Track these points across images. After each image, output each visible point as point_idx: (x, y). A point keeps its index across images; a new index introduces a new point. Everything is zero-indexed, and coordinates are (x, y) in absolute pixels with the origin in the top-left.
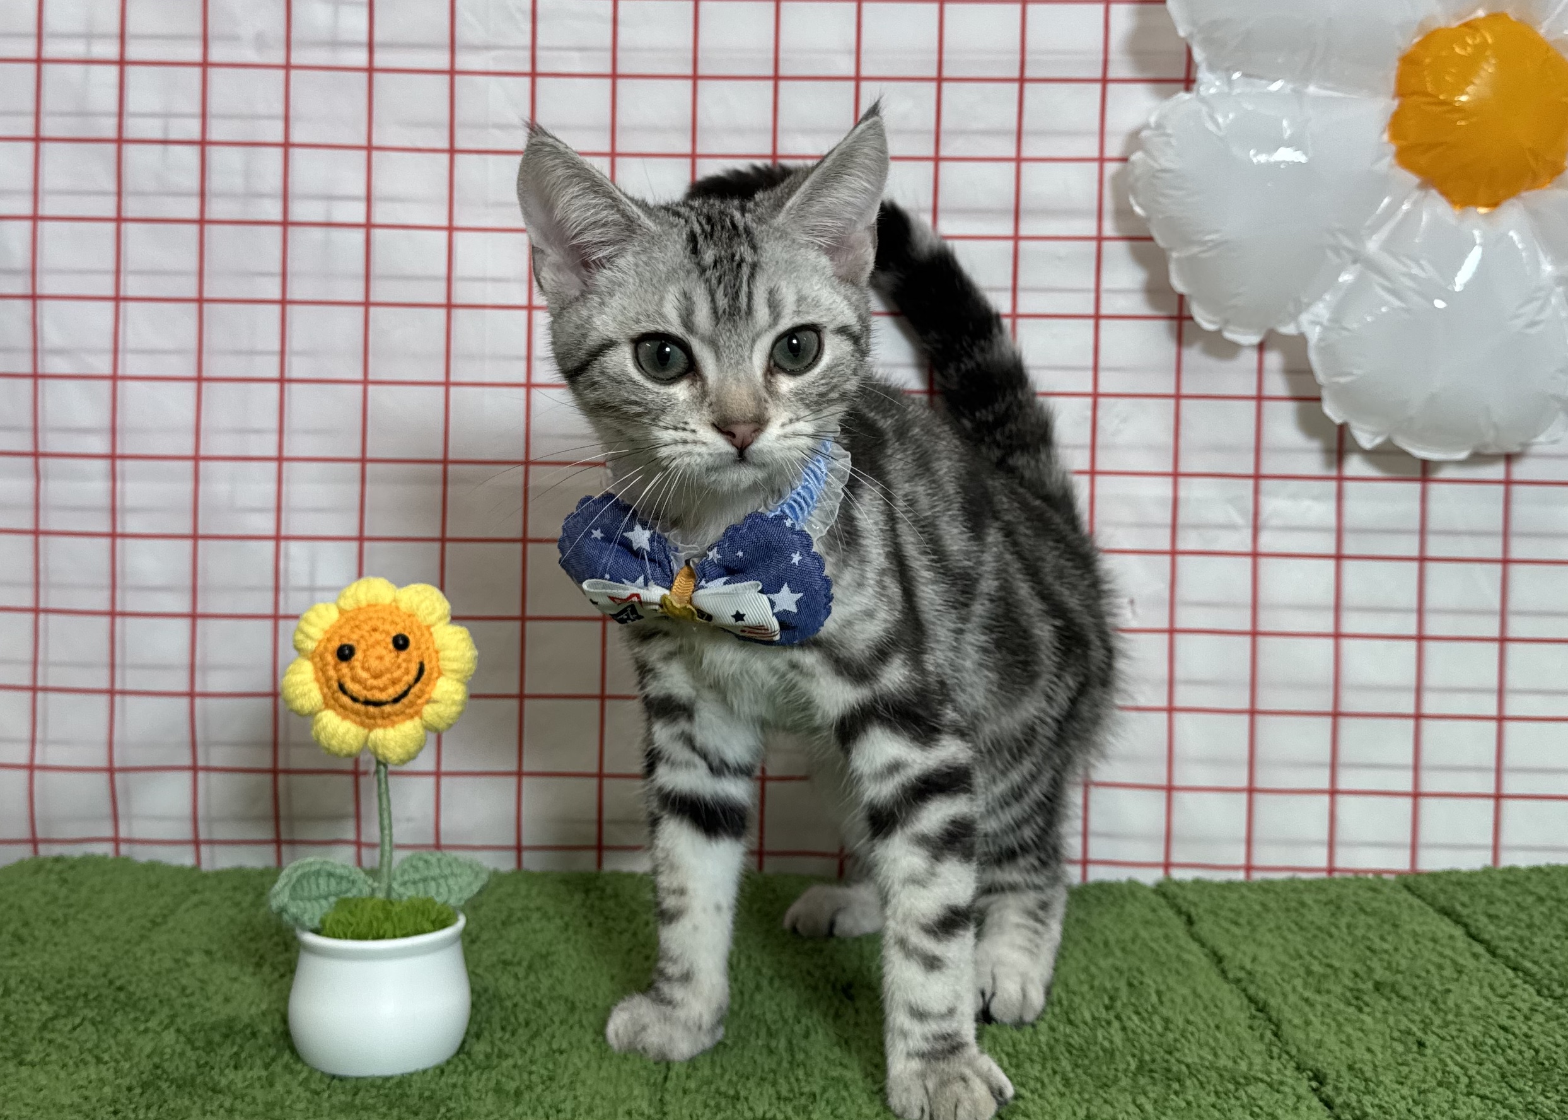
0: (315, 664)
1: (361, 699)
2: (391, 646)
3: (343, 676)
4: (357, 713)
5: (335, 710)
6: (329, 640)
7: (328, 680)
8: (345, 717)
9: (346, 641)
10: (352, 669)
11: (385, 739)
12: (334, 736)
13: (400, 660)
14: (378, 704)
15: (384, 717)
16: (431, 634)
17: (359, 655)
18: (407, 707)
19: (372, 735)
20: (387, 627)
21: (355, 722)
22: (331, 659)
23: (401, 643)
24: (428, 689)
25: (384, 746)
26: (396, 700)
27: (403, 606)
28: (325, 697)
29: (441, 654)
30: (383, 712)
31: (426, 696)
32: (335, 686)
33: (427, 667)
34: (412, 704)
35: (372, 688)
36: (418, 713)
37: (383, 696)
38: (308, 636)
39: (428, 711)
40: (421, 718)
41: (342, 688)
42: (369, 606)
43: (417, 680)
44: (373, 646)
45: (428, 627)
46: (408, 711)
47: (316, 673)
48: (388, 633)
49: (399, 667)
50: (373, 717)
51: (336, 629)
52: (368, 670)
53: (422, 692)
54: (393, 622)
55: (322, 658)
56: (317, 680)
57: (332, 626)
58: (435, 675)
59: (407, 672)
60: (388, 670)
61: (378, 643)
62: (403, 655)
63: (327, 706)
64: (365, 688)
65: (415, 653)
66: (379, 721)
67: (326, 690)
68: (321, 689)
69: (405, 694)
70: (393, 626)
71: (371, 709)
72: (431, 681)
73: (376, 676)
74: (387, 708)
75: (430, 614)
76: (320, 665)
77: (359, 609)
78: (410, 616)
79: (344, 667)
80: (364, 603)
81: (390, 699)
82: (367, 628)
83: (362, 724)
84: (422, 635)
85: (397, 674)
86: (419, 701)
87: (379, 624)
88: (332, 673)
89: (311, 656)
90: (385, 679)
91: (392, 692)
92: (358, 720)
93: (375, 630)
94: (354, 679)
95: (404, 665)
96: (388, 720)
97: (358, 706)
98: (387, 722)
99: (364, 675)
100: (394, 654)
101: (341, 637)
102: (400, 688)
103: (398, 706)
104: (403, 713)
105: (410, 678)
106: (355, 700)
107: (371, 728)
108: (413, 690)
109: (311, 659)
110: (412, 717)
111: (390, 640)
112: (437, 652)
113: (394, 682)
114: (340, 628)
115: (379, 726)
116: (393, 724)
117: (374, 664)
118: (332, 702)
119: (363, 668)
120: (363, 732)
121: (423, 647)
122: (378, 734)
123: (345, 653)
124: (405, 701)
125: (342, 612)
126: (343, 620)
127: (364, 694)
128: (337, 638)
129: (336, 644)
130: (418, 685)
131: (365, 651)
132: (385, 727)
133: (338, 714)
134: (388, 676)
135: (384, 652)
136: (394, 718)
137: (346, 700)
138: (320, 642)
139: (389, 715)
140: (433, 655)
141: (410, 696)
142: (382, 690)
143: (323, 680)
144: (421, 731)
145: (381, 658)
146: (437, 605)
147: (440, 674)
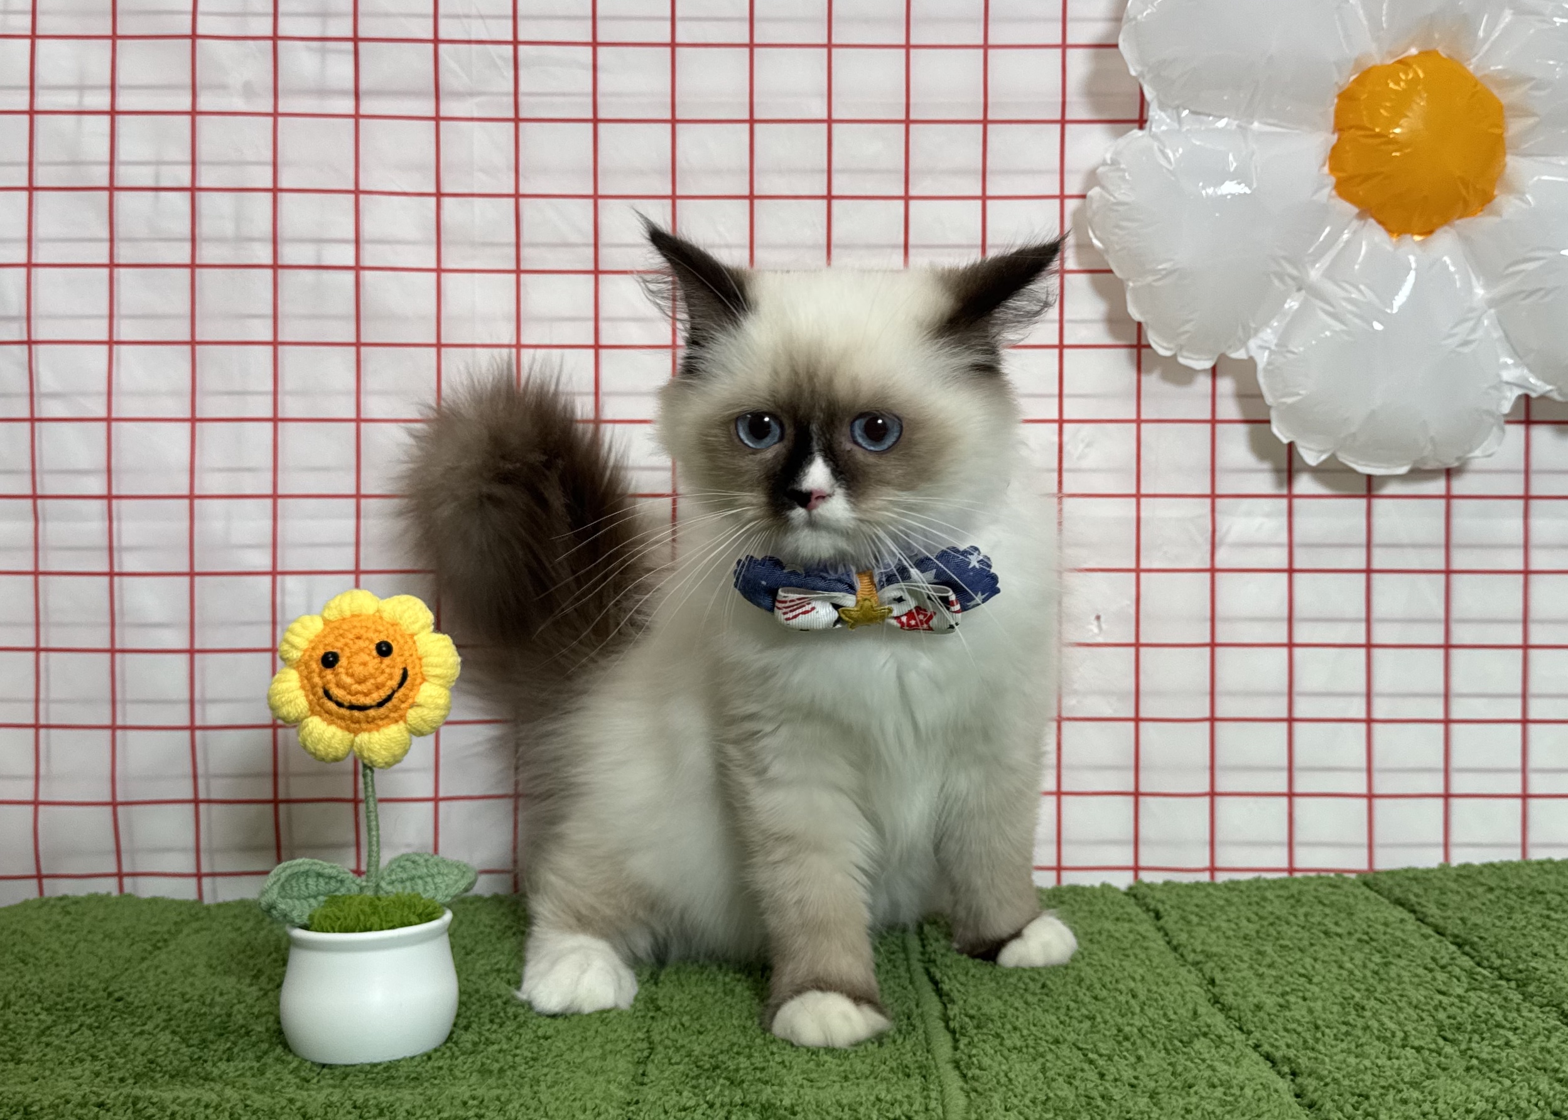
0: (300, 673)
1: (346, 704)
2: (375, 653)
3: (328, 682)
4: (342, 718)
5: (321, 716)
6: (313, 649)
7: (313, 686)
8: (331, 723)
9: (330, 649)
10: (337, 675)
11: (370, 742)
12: (319, 740)
13: (383, 666)
14: (362, 708)
15: (370, 721)
16: (414, 642)
17: (343, 661)
18: (391, 711)
19: (358, 739)
20: (371, 635)
21: (341, 727)
22: (315, 666)
23: (384, 650)
24: (412, 694)
25: (369, 749)
26: (380, 705)
27: (386, 615)
28: (310, 703)
29: (424, 660)
30: (367, 717)
31: (410, 701)
32: (321, 692)
33: (410, 673)
34: (396, 709)
35: (357, 693)
36: (403, 717)
37: (367, 701)
38: (293, 646)
39: (412, 715)
40: (405, 722)
41: (327, 694)
42: (353, 616)
43: (401, 685)
44: (356, 653)
45: (412, 636)
46: (392, 715)
47: (302, 681)
48: (371, 641)
49: (383, 672)
50: (358, 722)
51: (320, 638)
52: (352, 676)
53: (406, 696)
54: (376, 631)
55: (307, 665)
56: (303, 687)
57: (317, 636)
58: (419, 680)
59: (391, 677)
60: (372, 676)
61: (362, 650)
62: (387, 661)
63: (313, 712)
64: (350, 693)
65: (399, 660)
66: (364, 726)
67: (311, 697)
68: (307, 696)
69: (389, 698)
70: (377, 634)
71: (356, 713)
72: (414, 687)
73: (359, 682)
74: (372, 713)
75: (414, 623)
76: (305, 673)
77: (344, 619)
78: (393, 625)
79: (329, 674)
80: (348, 614)
81: (374, 703)
82: (351, 636)
83: (348, 729)
84: (406, 642)
85: (381, 679)
86: (403, 706)
87: (363, 632)
88: (317, 680)
89: (296, 665)
90: (369, 684)
91: (376, 697)
92: (343, 724)
93: (359, 638)
94: (339, 685)
95: (388, 670)
96: (373, 724)
97: (343, 711)
98: (372, 726)
99: (348, 680)
100: (377, 660)
101: (326, 645)
102: (383, 693)
103: (382, 710)
104: (387, 717)
105: (394, 683)
106: (340, 704)
107: (356, 732)
108: (396, 695)
109: (297, 668)
110: (397, 721)
111: (373, 647)
112: (420, 659)
113: (378, 687)
114: (325, 637)
115: (364, 730)
116: (378, 728)
117: (359, 670)
118: (318, 708)
119: (347, 674)
120: (349, 736)
121: (407, 654)
122: (363, 738)
123: (330, 660)
124: (389, 705)
125: (326, 622)
126: (328, 630)
127: (348, 699)
128: (321, 647)
129: (321, 652)
130: (402, 690)
131: (348, 658)
132: (369, 731)
133: (324, 720)
134: (372, 681)
135: (366, 658)
136: (380, 723)
137: (331, 706)
138: (305, 651)
139: (374, 719)
140: (417, 661)
141: (394, 700)
142: (366, 695)
143: (308, 687)
144: (406, 735)
145: (365, 664)
146: (420, 615)
147: (424, 680)
